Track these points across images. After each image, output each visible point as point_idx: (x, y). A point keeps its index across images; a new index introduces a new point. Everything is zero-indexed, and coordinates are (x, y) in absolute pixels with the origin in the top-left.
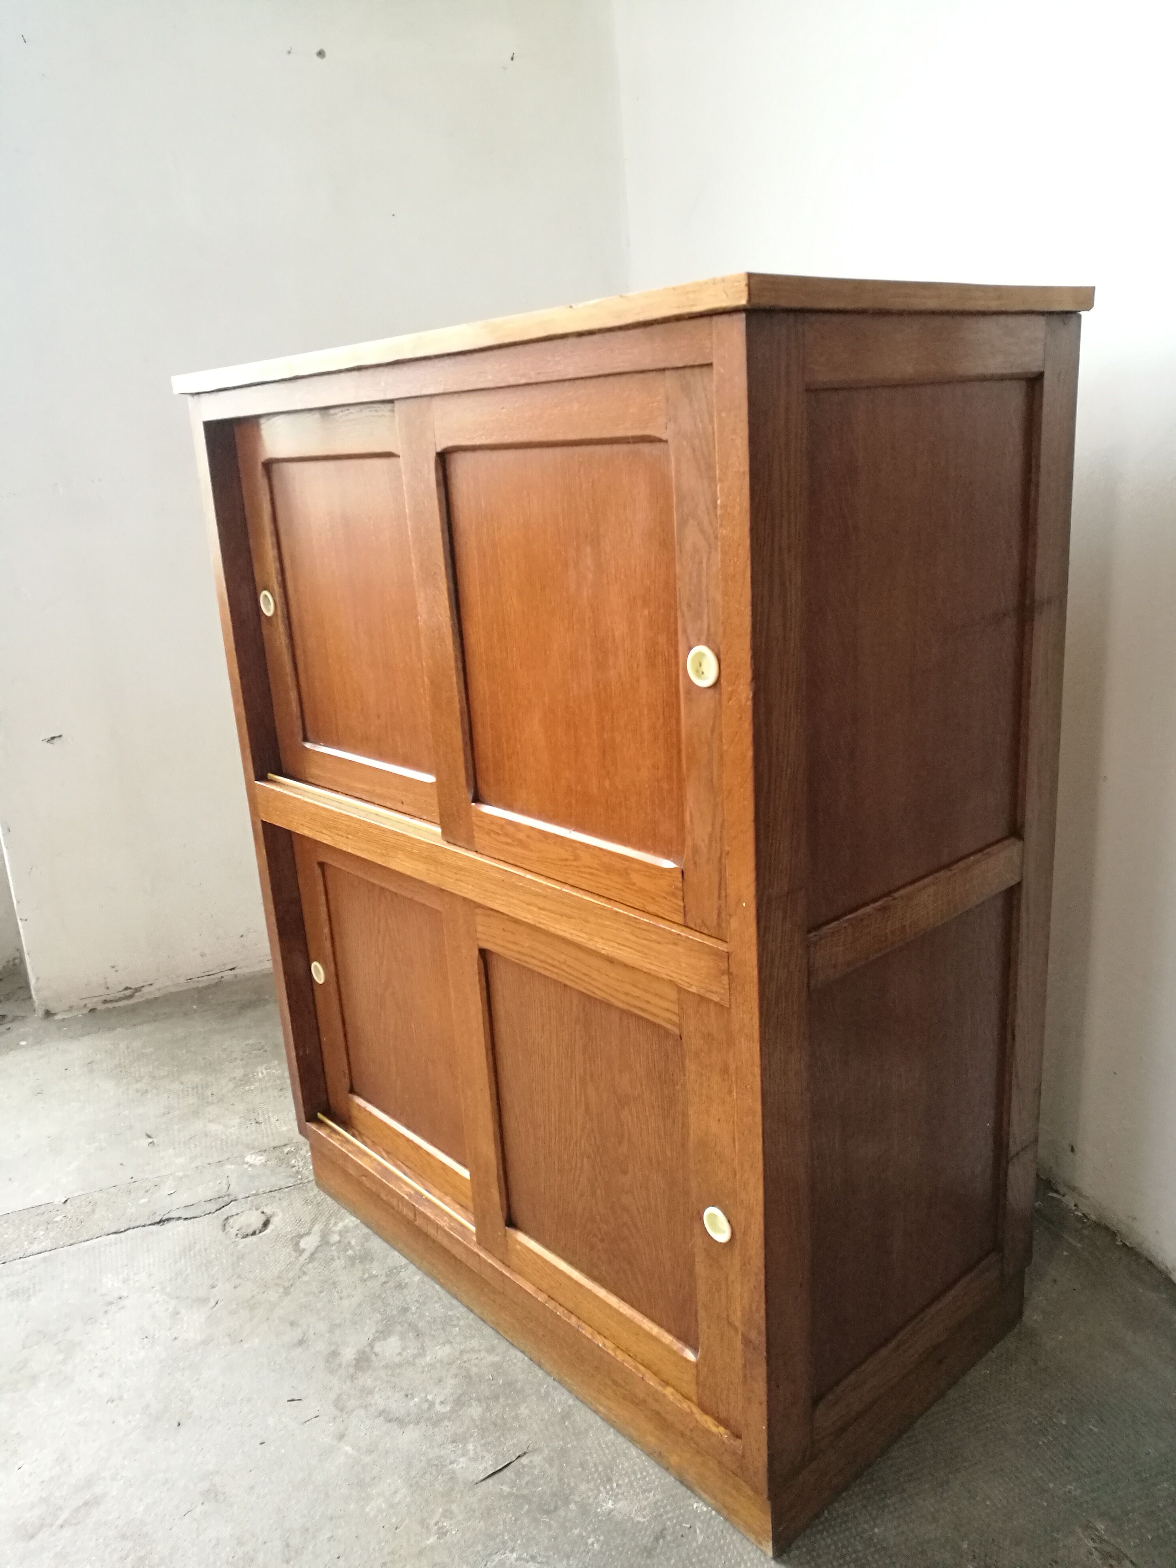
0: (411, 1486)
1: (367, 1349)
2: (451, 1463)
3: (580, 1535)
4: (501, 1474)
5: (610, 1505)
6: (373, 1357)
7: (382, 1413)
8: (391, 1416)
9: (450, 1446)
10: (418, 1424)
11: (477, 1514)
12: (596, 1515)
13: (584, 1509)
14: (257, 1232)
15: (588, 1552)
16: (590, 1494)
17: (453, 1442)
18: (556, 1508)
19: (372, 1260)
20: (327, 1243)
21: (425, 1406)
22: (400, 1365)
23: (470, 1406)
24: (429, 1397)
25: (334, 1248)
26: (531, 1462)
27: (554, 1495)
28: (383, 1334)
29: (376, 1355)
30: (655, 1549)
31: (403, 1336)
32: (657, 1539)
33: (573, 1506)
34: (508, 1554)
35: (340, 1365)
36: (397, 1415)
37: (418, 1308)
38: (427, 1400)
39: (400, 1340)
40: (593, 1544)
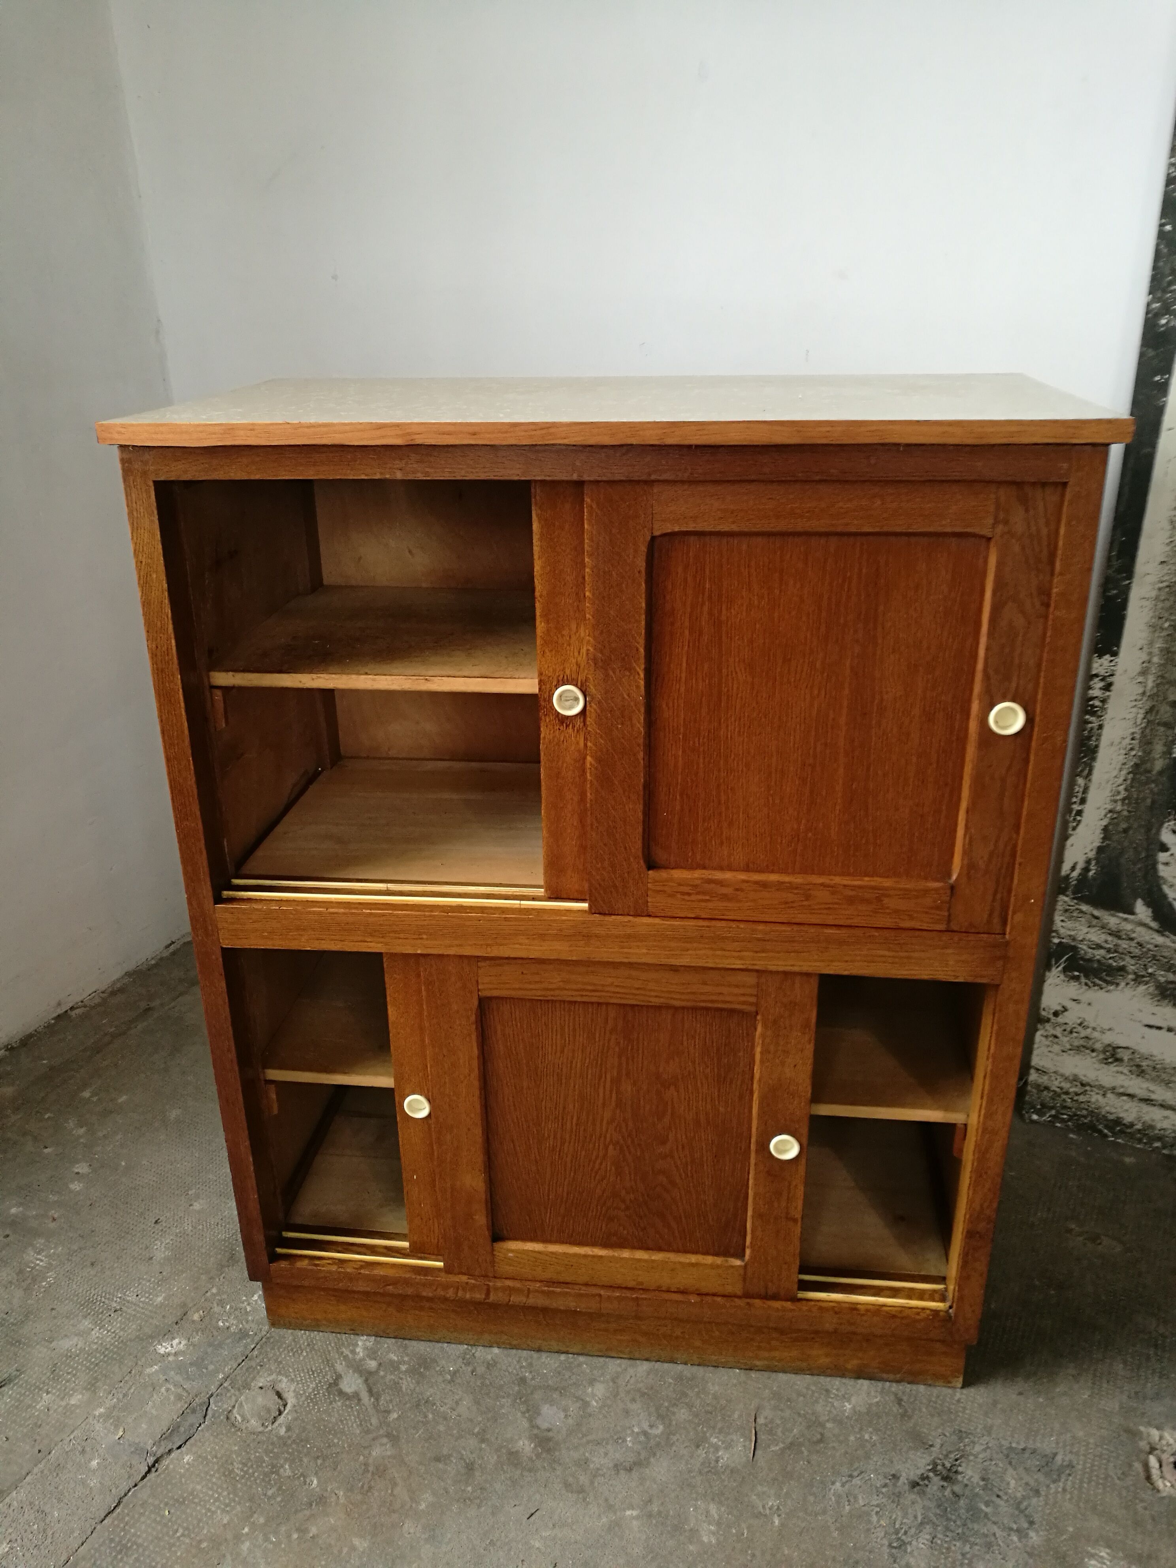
0: (713, 1500)
1: (536, 1431)
2: (717, 1461)
3: (857, 1439)
4: (759, 1441)
5: (848, 1406)
6: (550, 1434)
7: (617, 1467)
8: (628, 1465)
9: (699, 1452)
10: (655, 1454)
11: (780, 1479)
12: (847, 1417)
13: (839, 1421)
14: (282, 1409)
15: (875, 1445)
16: (828, 1409)
17: (698, 1447)
18: (822, 1434)
19: (434, 1361)
20: (370, 1373)
21: (642, 1438)
22: (579, 1425)
23: (674, 1413)
24: (636, 1430)
25: (382, 1373)
26: (766, 1418)
27: (808, 1427)
28: (532, 1412)
29: (549, 1430)
30: (906, 1411)
31: (552, 1403)
32: (900, 1404)
33: (829, 1425)
34: (833, 1487)
35: (530, 1459)
36: (632, 1460)
37: (531, 1372)
38: (638, 1434)
39: (551, 1405)
40: (871, 1438)
